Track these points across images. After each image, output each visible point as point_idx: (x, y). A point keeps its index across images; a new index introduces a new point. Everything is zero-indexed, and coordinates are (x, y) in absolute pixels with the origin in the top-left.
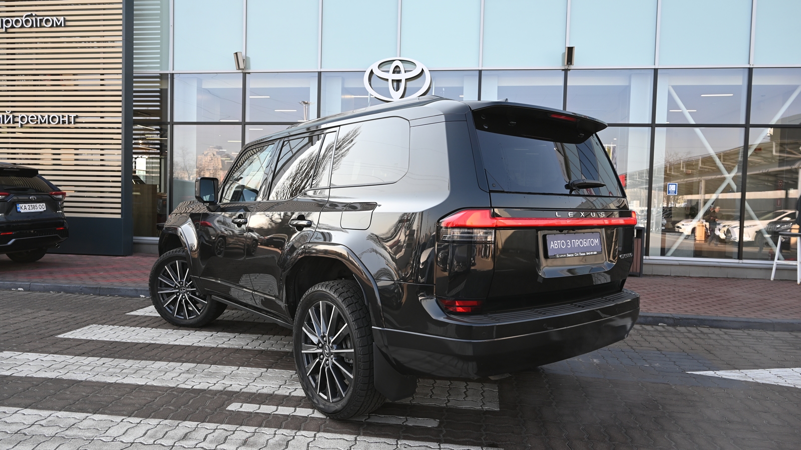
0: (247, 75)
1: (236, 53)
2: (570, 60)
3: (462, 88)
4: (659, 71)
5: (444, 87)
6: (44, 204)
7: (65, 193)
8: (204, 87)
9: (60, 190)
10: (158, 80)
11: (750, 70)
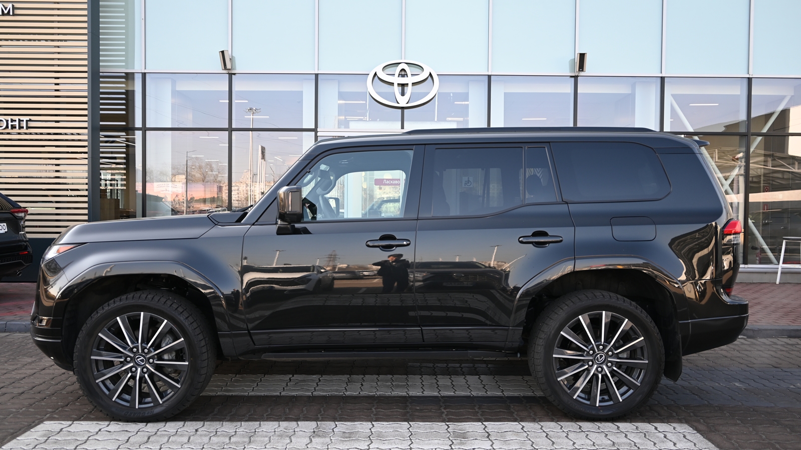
0: (233, 76)
1: (223, 52)
2: (582, 67)
3: (467, 94)
4: (666, 80)
5: (453, 93)
6: (5, 224)
7: (27, 211)
8: (178, 89)
9: (20, 207)
10: (124, 80)
11: (750, 80)
